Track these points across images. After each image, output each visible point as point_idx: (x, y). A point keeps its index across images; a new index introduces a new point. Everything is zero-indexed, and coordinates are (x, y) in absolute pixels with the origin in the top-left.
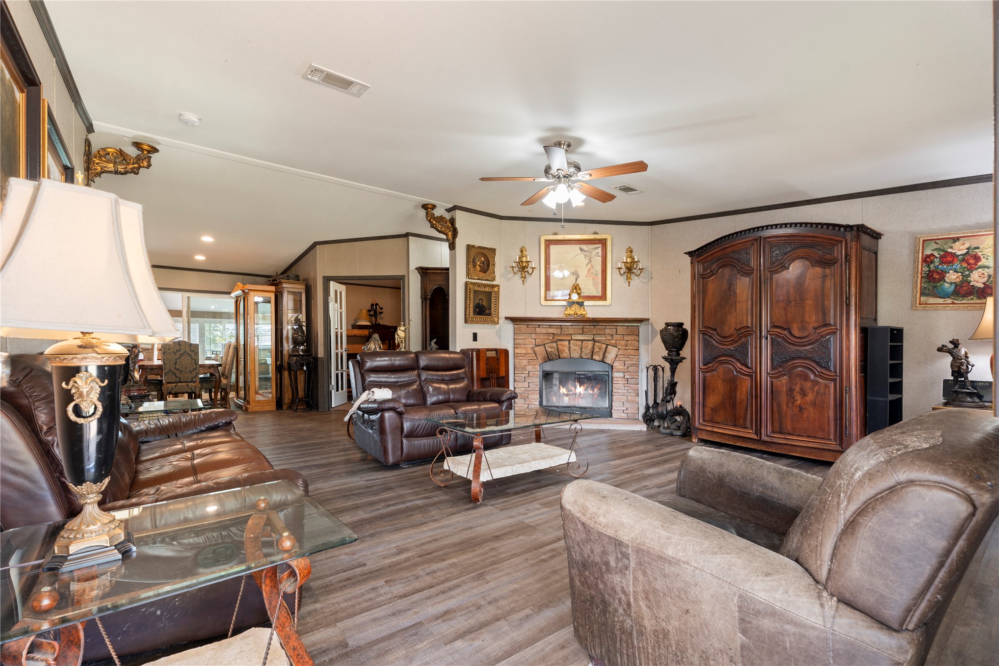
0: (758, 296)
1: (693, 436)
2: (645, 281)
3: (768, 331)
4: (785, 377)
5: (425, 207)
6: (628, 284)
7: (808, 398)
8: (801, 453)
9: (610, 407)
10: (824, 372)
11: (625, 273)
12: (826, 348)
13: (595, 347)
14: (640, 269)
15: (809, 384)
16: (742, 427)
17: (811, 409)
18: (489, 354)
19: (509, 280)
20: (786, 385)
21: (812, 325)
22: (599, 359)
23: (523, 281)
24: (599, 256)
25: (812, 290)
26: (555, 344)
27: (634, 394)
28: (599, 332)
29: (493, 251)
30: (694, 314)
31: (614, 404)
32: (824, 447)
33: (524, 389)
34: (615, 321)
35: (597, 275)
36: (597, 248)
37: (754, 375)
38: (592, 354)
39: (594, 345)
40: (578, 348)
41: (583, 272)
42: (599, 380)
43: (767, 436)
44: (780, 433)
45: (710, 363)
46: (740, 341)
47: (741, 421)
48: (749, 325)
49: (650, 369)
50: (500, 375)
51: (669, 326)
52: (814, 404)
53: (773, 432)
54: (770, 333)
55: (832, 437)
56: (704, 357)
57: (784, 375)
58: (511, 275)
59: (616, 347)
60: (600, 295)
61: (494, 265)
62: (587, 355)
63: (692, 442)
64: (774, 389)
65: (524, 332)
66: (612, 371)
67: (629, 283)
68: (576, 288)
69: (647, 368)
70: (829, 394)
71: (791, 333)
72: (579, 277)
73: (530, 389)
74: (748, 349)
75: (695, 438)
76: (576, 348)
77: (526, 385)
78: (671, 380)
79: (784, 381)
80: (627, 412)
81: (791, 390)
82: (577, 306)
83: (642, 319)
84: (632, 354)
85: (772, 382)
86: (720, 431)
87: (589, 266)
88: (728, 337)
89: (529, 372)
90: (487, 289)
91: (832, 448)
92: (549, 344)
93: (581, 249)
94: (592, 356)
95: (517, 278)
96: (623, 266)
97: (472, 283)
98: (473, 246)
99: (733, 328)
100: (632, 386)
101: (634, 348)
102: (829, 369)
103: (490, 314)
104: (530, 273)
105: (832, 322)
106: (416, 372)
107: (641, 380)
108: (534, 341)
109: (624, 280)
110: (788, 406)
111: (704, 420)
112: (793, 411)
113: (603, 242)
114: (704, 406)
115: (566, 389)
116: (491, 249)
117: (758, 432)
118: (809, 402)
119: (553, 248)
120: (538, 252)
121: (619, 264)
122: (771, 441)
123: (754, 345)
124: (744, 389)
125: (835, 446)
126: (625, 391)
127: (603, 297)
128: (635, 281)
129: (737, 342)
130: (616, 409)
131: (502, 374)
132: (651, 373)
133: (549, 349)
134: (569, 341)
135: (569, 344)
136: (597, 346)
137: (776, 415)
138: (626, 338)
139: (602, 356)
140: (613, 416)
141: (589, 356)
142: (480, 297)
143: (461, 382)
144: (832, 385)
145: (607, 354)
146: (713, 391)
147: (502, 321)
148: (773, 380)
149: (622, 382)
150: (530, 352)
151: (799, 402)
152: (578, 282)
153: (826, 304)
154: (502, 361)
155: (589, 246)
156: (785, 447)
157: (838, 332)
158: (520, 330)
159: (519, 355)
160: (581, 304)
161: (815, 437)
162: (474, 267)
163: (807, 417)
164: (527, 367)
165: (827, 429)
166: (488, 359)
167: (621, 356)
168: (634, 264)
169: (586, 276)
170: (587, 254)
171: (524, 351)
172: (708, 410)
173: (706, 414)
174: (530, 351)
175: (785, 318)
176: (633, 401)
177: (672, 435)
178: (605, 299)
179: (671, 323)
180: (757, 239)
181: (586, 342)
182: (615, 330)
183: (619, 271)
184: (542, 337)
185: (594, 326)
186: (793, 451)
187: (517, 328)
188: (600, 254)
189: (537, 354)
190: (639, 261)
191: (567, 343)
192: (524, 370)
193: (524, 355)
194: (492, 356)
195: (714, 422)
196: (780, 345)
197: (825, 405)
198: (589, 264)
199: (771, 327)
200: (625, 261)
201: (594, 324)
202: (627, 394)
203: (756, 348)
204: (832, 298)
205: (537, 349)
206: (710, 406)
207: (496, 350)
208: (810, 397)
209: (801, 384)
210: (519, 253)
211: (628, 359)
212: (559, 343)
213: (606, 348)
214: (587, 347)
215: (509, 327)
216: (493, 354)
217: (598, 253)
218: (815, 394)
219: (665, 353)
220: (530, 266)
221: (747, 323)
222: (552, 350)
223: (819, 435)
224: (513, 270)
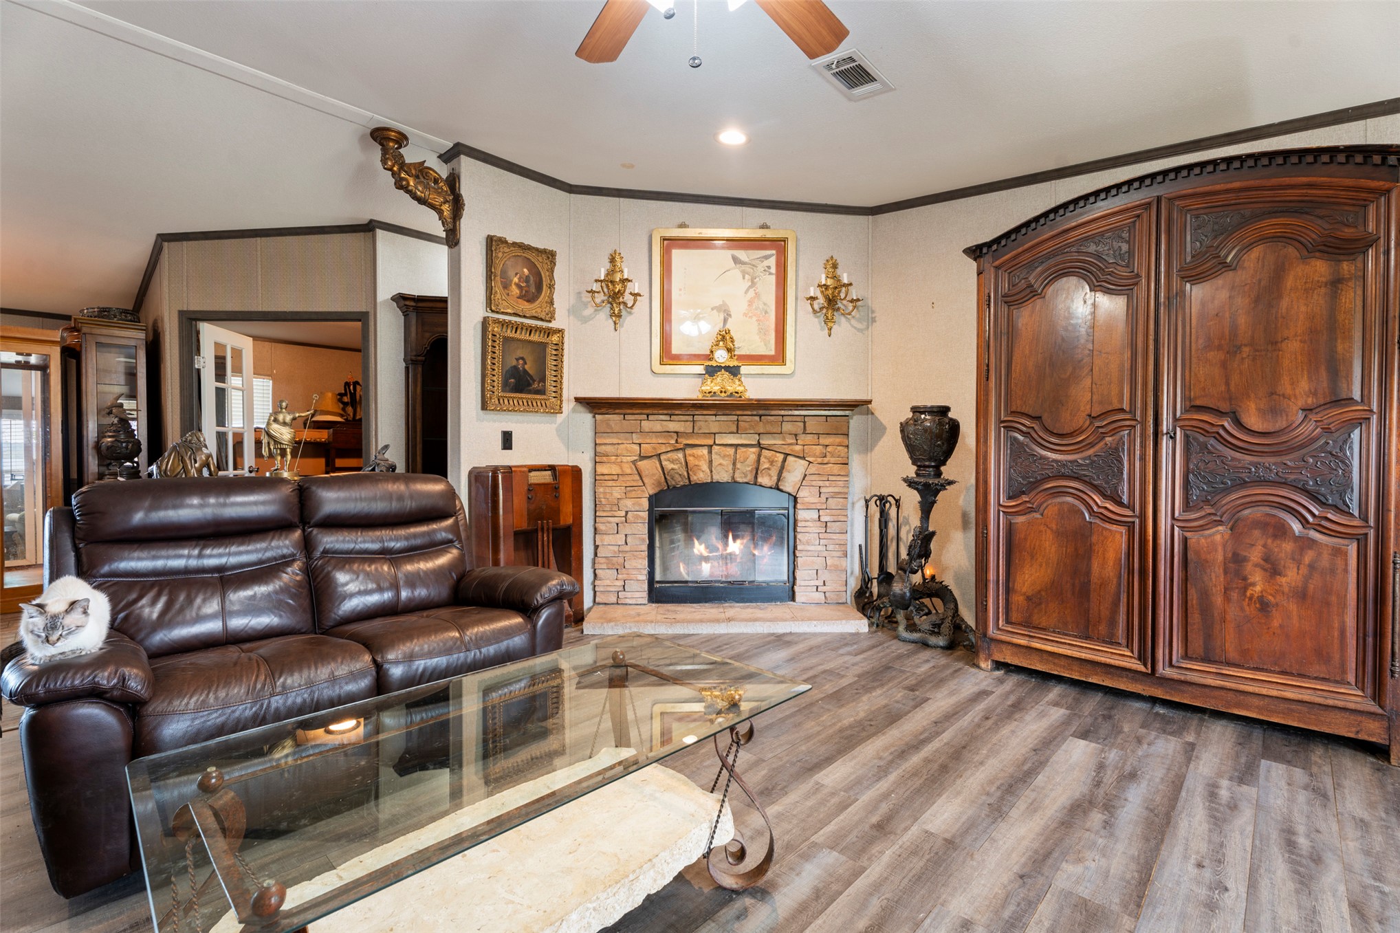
0: (1151, 337)
1: (982, 656)
2: (859, 326)
3: (1175, 419)
4: (1220, 528)
5: (380, 135)
6: (826, 331)
7: (1283, 580)
8: (1260, 709)
9: (791, 579)
10: (1329, 516)
11: (821, 309)
12: (1336, 457)
13: (762, 459)
14: (852, 301)
15: (1288, 546)
16: (1104, 642)
17: (1293, 607)
18: (536, 477)
19: (585, 320)
20: (1224, 546)
21: (1301, 403)
22: (769, 484)
23: (615, 323)
24: (770, 274)
25: (1302, 317)
26: (680, 455)
27: (839, 554)
28: (769, 428)
29: (550, 255)
30: (987, 386)
31: (798, 574)
32: (1331, 702)
33: (616, 548)
34: (802, 406)
35: (766, 312)
36: (767, 257)
37: (1137, 521)
38: (757, 473)
39: (759, 456)
40: (727, 463)
41: (738, 308)
42: (770, 527)
43: (1171, 665)
44: (1206, 659)
45: (1024, 493)
46: (1101, 444)
47: (1103, 629)
48: (1126, 406)
49: (872, 504)
50: (562, 523)
51: (922, 413)
52: (1301, 595)
53: (1186, 656)
54: (1182, 423)
55: (1351, 678)
56: (1010, 479)
57: (1220, 523)
58: (589, 311)
59: (803, 458)
60: (772, 353)
61: (551, 287)
62: (746, 477)
63: (978, 667)
64: (1191, 555)
65: (616, 429)
66: (795, 507)
67: (830, 329)
68: (723, 338)
69: (867, 501)
70: (1346, 571)
71: (1238, 423)
72: (730, 316)
73: (627, 548)
74: (1120, 462)
75: (986, 660)
76: (724, 462)
77: (620, 539)
78: (921, 528)
79: (1218, 538)
80: (824, 589)
81: (1236, 561)
82: (726, 375)
83: (856, 401)
84: (836, 472)
85: (1185, 541)
86: (1049, 648)
87: (751, 293)
88: (1071, 435)
89: (627, 512)
90: (535, 337)
91: (1352, 706)
92: (669, 455)
93: (736, 260)
94: (756, 477)
95: (603, 319)
96: (819, 295)
97: (497, 321)
98: (502, 241)
99: (1084, 414)
100: (834, 536)
101: (840, 460)
102: (1346, 509)
103: (542, 392)
104: (629, 306)
105: (1357, 395)
106: (297, 534)
107: (852, 525)
108: (637, 447)
109: (820, 323)
110: (1227, 599)
111: (1008, 622)
112: (1242, 609)
113: (779, 245)
114: (1008, 591)
115: (707, 547)
116: (544, 252)
117: (1147, 654)
118: (1286, 589)
119: (677, 255)
120: (647, 264)
121: (812, 289)
122: (1183, 678)
123: (1138, 453)
124: (1111, 555)
125: (1359, 699)
126: (820, 548)
127: (779, 357)
128: (843, 327)
129: (1092, 445)
130: (803, 583)
131: (566, 519)
132: (875, 511)
133: (668, 466)
134: (710, 447)
135: (710, 452)
136: (765, 457)
137: (1195, 618)
138: (825, 440)
139: (775, 478)
140: (797, 598)
141: (750, 478)
142: (519, 353)
143: (444, 551)
144: (1352, 549)
145: (785, 474)
146: (1032, 557)
147: (568, 406)
148: (1188, 535)
149: (815, 528)
150: (628, 471)
151: (1258, 588)
152: (728, 326)
153: (1340, 348)
154: (566, 491)
155: (751, 252)
156: (1217, 693)
157: (1375, 419)
158: (608, 425)
159: (606, 477)
160: (734, 371)
161: (1301, 676)
162: (506, 286)
163: (1281, 626)
164: (622, 503)
165: (1337, 656)
166: (532, 488)
167: (813, 477)
168: (840, 292)
169: (745, 315)
170: (747, 268)
171: (615, 470)
172: (1018, 599)
173: (1014, 607)
174: (628, 469)
175: (1223, 388)
176: (837, 568)
177: (925, 645)
178: (783, 362)
179: (925, 407)
180: (1149, 204)
181: (743, 449)
182: (802, 424)
183: (812, 305)
184: (654, 441)
185: (760, 416)
186: (1238, 705)
187: (602, 421)
188: (773, 270)
189: (643, 474)
190: (851, 284)
191: (705, 451)
192: (615, 508)
193: (615, 477)
194: (543, 481)
195: (1034, 628)
196: (1210, 452)
197: (1334, 599)
198: (752, 291)
199: (1186, 410)
200: (823, 282)
201: (761, 412)
202: (825, 554)
203: (1143, 458)
204: (1357, 336)
205: (641, 464)
206: (1024, 590)
207: (552, 468)
208: (1291, 577)
209: (1264, 546)
210: (608, 266)
211: (827, 483)
212: (688, 451)
213: (784, 460)
214: (745, 461)
215: (586, 418)
216: (546, 477)
217: (769, 267)
218: (1304, 570)
219: (911, 471)
220: (628, 291)
221: (1121, 400)
222: (675, 467)
223: (1317, 669)
224: (593, 298)
